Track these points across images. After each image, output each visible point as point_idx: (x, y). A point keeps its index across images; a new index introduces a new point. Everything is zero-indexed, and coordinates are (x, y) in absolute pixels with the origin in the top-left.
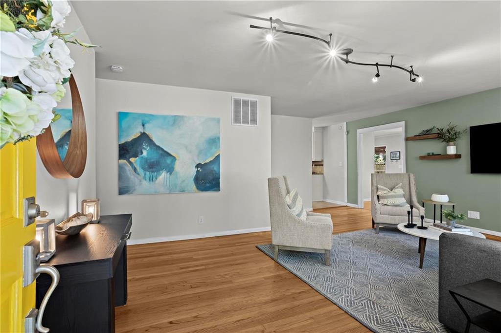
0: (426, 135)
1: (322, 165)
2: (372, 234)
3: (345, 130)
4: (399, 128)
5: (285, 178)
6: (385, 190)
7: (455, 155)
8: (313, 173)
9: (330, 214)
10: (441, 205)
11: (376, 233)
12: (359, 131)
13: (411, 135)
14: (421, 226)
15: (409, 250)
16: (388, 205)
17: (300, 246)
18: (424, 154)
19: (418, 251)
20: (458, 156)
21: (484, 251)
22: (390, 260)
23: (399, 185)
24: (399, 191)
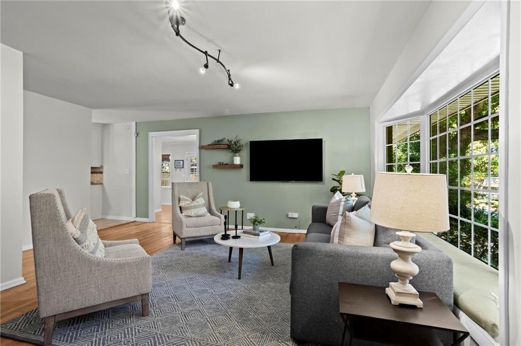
0: (217, 145)
1: (102, 173)
2: (178, 252)
3: (134, 131)
4: (193, 136)
5: (60, 193)
6: (187, 200)
7: (240, 165)
8: (92, 183)
9: (137, 239)
10: (236, 211)
11: (182, 250)
12: (151, 134)
13: (205, 143)
14: (235, 235)
15: (220, 261)
16: (192, 217)
17: (101, 302)
18: (216, 162)
19: (228, 260)
20: (241, 166)
21: (331, 256)
22: (211, 280)
23: (201, 194)
24: (201, 201)
